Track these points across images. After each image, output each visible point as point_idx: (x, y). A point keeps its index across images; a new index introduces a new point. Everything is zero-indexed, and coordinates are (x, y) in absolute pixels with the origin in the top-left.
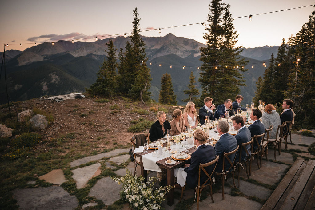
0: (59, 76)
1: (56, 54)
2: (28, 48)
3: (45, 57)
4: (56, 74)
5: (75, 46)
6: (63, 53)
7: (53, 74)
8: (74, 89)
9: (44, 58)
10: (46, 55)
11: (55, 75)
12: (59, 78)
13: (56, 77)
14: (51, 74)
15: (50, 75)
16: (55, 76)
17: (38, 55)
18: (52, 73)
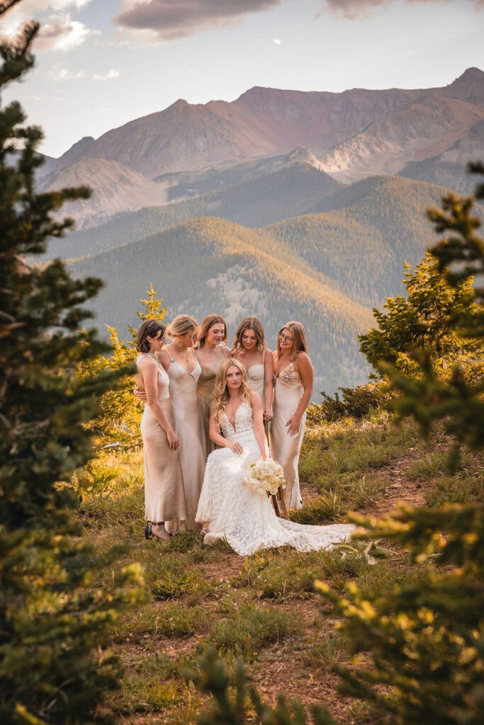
0: (261, 290)
1: (229, 166)
2: (87, 141)
3: (175, 183)
4: (246, 278)
5: (334, 117)
6: (267, 161)
7: (234, 277)
8: (346, 361)
9: (172, 193)
10: (178, 174)
11: (240, 280)
12: (263, 303)
13: (247, 291)
14: (222, 278)
15: (212, 282)
16: (244, 288)
17: (137, 178)
18: (224, 271)
